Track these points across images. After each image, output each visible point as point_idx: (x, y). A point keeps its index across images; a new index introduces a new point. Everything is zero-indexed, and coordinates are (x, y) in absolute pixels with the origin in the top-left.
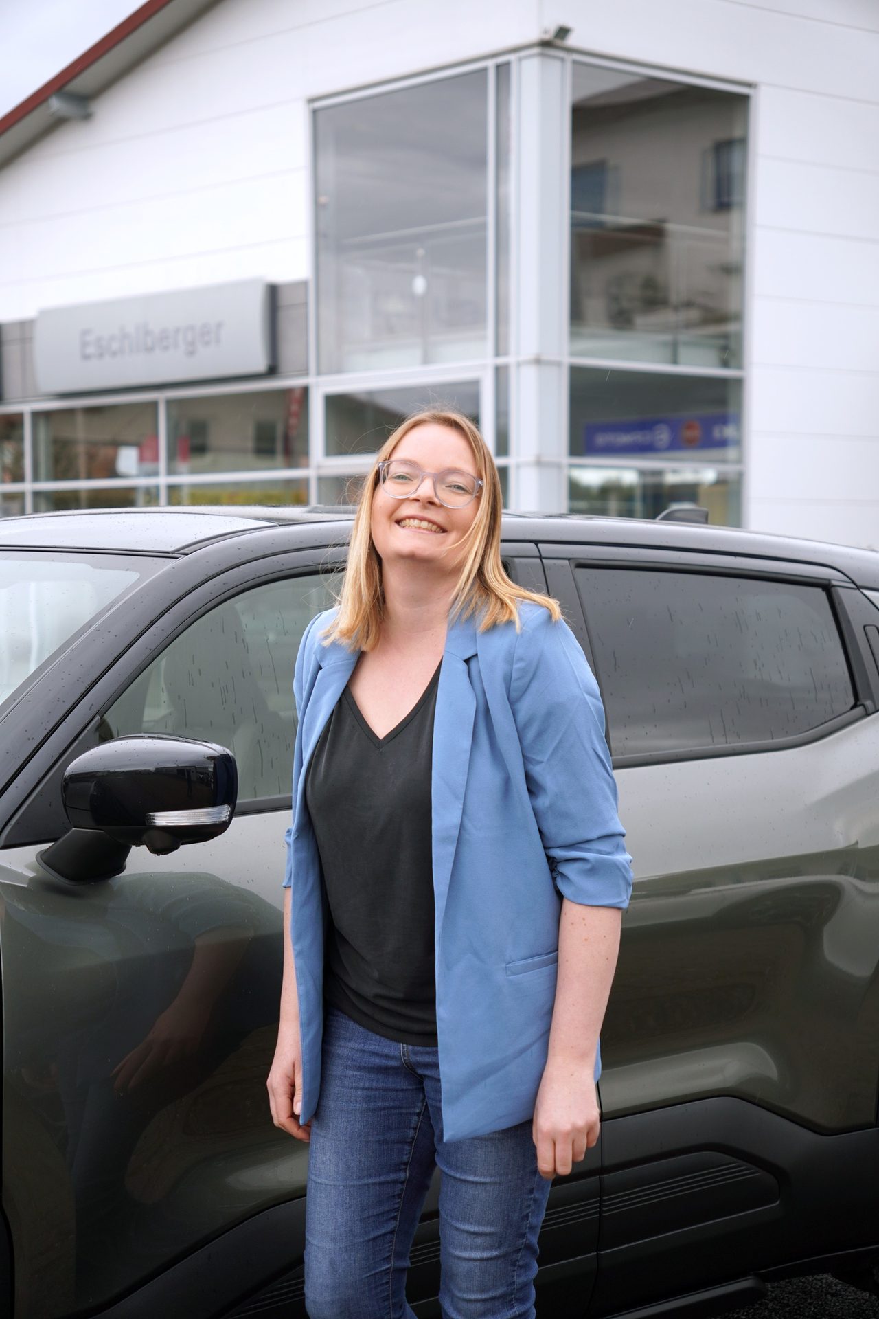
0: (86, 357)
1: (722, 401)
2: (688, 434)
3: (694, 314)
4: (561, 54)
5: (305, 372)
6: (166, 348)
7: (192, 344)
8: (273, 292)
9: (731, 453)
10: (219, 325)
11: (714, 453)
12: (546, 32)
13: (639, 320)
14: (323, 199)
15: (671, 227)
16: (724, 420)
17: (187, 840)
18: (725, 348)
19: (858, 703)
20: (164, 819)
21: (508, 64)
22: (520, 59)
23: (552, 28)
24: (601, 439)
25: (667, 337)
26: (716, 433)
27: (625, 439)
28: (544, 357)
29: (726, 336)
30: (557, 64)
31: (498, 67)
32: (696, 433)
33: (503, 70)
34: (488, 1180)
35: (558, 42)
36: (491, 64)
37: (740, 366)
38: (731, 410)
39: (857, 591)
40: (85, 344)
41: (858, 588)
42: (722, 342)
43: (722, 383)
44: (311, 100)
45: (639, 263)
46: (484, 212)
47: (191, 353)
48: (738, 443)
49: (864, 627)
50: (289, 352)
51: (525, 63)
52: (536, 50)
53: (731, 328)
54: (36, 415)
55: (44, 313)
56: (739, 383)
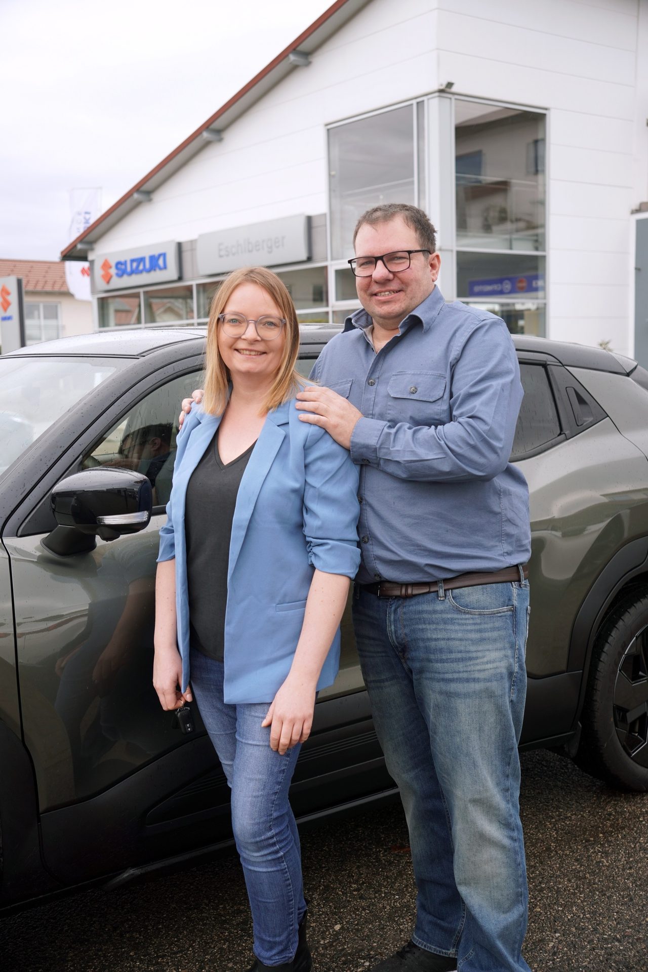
0: (221, 256)
1: (536, 268)
2: (520, 285)
3: (522, 225)
4: (450, 96)
5: (326, 259)
6: (258, 250)
7: (271, 247)
8: (309, 219)
9: (540, 294)
10: (283, 238)
11: (533, 294)
12: (442, 85)
13: (495, 228)
14: (333, 173)
15: (514, 181)
16: (536, 278)
17: (125, 532)
18: (536, 241)
19: (562, 433)
20: (111, 520)
21: (423, 101)
22: (428, 99)
23: (445, 83)
24: (477, 289)
25: (507, 237)
26: (534, 284)
27: (488, 288)
28: (444, 248)
29: (537, 235)
30: (448, 100)
31: (418, 103)
32: (524, 284)
33: (420, 105)
34: (261, 743)
35: (448, 90)
36: (414, 102)
37: (544, 250)
38: (540, 272)
39: (563, 368)
40: (220, 250)
41: (563, 366)
42: (535, 238)
43: (535, 259)
44: (327, 125)
45: (497, 201)
46: (412, 176)
47: (270, 252)
48: (544, 289)
49: (566, 388)
50: (318, 250)
51: (431, 101)
52: (437, 94)
53: (539, 231)
54: (198, 285)
55: (201, 236)
56: (544, 257)
